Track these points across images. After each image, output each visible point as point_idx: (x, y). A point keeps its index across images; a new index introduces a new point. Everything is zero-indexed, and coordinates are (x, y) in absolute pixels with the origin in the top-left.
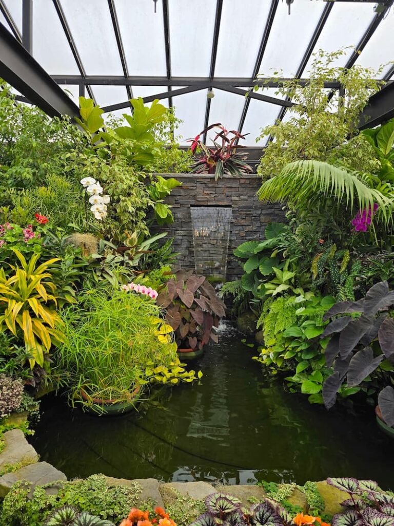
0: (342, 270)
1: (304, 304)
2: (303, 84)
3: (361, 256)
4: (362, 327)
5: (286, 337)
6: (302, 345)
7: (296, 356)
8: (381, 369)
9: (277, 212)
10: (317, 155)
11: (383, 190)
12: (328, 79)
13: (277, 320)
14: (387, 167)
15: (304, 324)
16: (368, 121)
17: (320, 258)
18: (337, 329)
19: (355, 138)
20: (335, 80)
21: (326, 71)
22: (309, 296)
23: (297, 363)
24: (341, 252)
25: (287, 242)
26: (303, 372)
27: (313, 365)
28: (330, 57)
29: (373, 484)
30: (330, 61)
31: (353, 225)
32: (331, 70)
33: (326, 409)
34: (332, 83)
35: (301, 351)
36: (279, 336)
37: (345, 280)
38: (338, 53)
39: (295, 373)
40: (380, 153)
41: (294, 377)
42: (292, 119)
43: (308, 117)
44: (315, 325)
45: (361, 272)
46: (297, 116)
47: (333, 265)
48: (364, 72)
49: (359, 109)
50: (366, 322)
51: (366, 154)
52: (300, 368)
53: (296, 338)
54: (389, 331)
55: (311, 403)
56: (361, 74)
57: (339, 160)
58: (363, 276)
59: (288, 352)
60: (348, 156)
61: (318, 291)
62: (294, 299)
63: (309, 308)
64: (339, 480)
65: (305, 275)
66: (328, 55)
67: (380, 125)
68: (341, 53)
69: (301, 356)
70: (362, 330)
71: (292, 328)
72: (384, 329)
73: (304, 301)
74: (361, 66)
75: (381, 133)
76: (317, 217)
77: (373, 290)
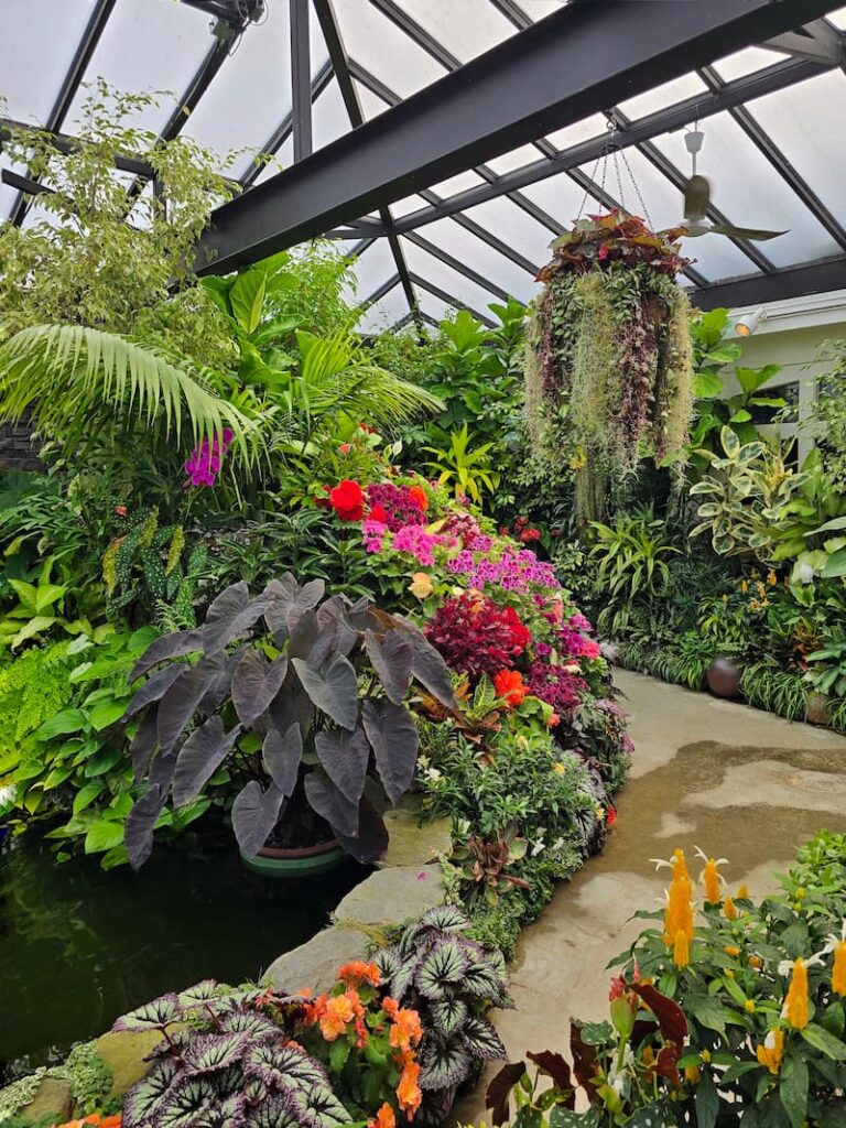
0: (170, 568)
1: (90, 656)
2: (65, 147)
3: (208, 535)
4: (201, 679)
5: (46, 739)
6: (83, 749)
7: (73, 776)
8: (242, 754)
9: (18, 446)
10: (108, 316)
11: (244, 404)
12: (122, 150)
13: (24, 703)
14: (251, 357)
15: (89, 700)
16: (213, 261)
17: (120, 548)
18: (155, 695)
19: (189, 291)
20: (139, 156)
21: (117, 131)
22: (104, 633)
23: (76, 791)
24: (167, 530)
25: (42, 516)
26: (91, 805)
27: (113, 784)
28: (124, 101)
29: (207, 987)
30: (124, 112)
31: (187, 472)
32: (130, 133)
33: (134, 871)
34: (132, 162)
35: (83, 763)
36: (29, 744)
37: (177, 589)
38: (140, 99)
39: (71, 815)
40: (237, 329)
41: (69, 825)
42: (42, 224)
43: (82, 227)
44: (113, 695)
45: (208, 567)
46: (54, 219)
47: (150, 561)
48: (201, 156)
49: (193, 231)
50: (210, 667)
51: (210, 327)
52: (82, 800)
53: (73, 735)
54: (251, 676)
55: (106, 869)
56: (193, 158)
57: (157, 335)
58: (211, 576)
59: (52, 773)
60: (177, 328)
61: (122, 620)
62: (65, 647)
63: (100, 660)
64: (141, 1012)
65: (92, 588)
66: (120, 97)
67: (236, 273)
68: (147, 101)
69: (83, 773)
70: (202, 686)
71: (62, 715)
72: (242, 674)
73: (90, 649)
74: (193, 141)
75: (238, 287)
76: (110, 456)
77: (221, 603)
